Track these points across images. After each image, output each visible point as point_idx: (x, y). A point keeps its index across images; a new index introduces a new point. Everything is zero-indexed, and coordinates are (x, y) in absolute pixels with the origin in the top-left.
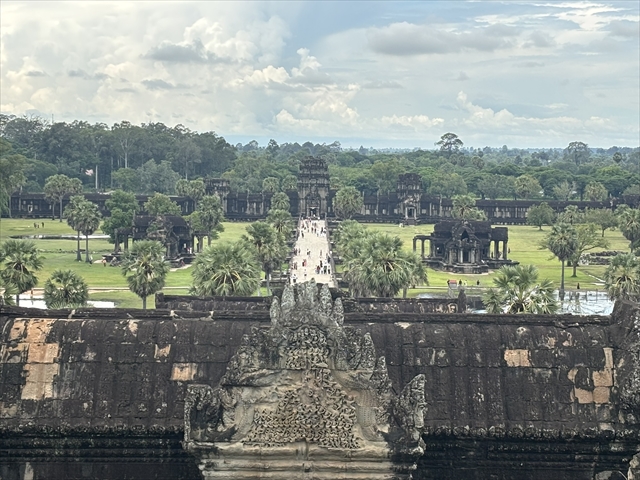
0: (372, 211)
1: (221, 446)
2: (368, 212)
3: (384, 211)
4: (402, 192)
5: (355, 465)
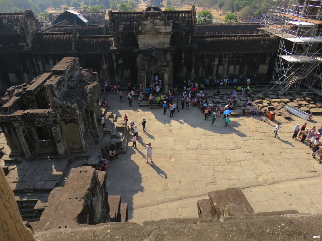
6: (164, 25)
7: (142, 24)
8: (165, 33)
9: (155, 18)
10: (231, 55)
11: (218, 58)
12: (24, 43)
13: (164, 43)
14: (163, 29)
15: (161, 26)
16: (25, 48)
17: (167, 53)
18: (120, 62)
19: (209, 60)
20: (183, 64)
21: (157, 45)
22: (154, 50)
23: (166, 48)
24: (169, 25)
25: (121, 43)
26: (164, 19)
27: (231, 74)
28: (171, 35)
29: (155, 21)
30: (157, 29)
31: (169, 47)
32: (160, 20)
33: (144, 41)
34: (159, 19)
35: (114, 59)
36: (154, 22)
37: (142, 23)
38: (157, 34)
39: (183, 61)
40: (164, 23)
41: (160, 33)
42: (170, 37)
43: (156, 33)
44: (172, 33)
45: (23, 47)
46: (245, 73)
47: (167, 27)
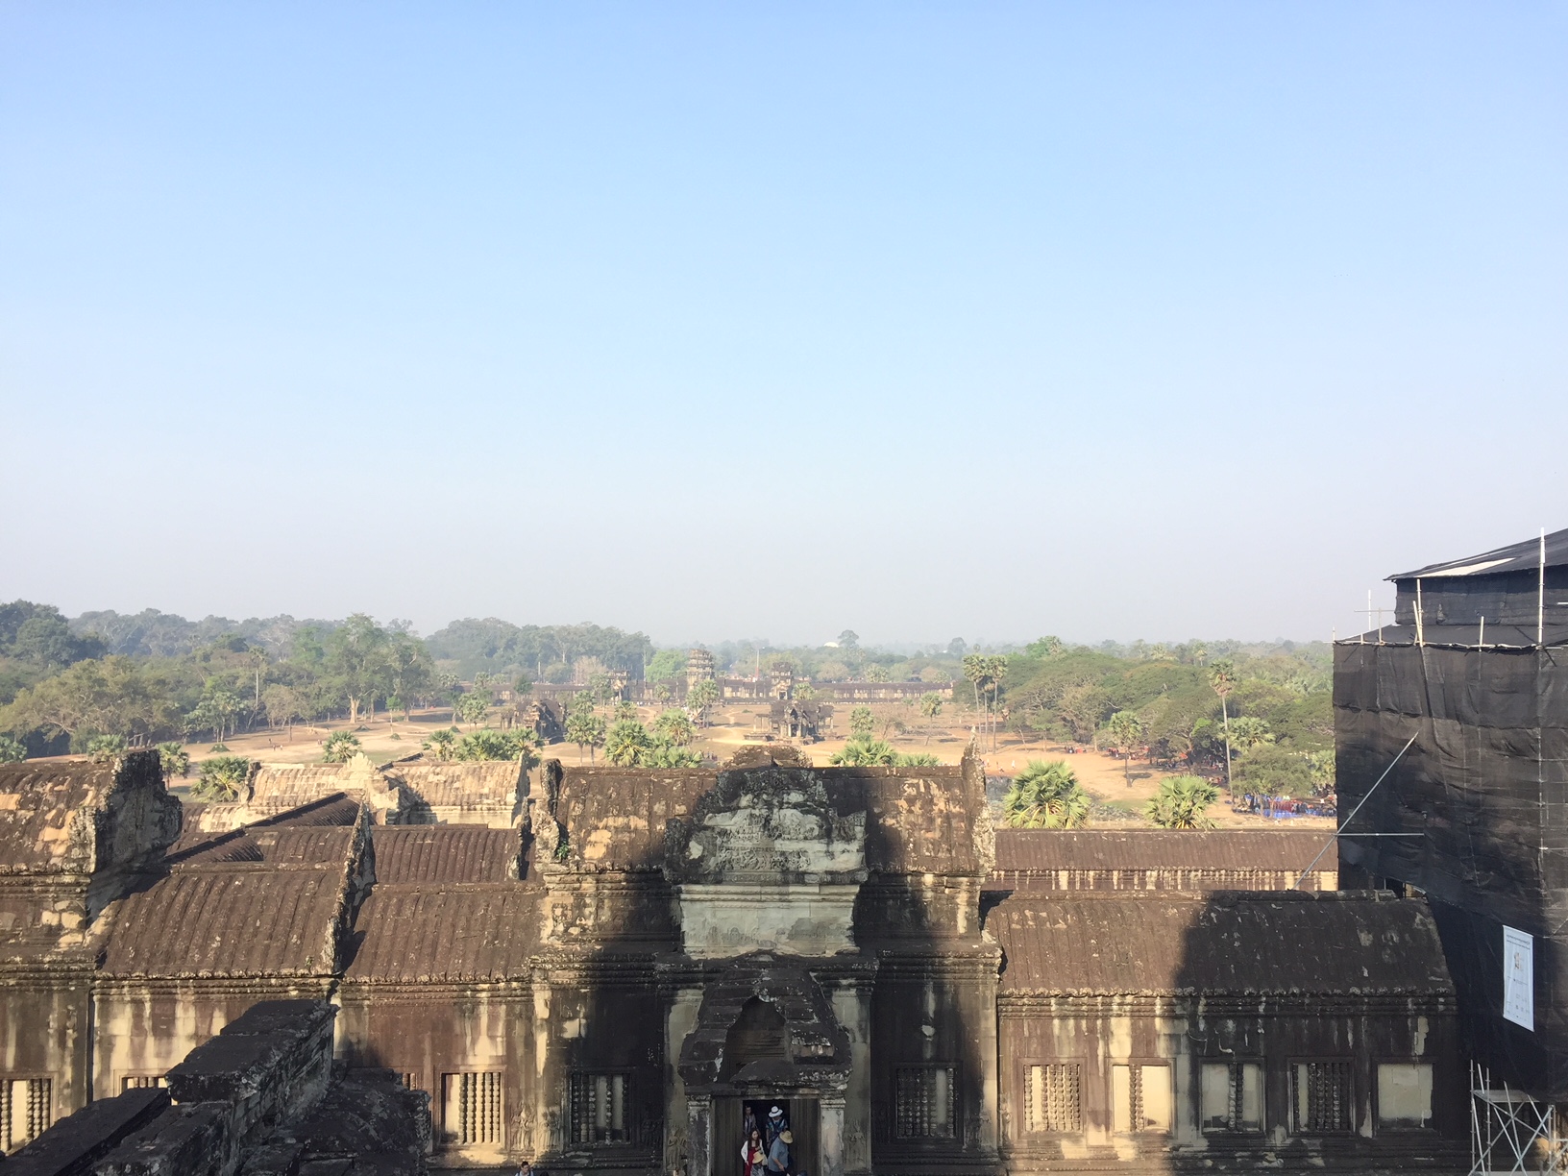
0: (751, 694)
2: (747, 695)
3: (761, 694)
4: (775, 677)
6: (819, 837)
7: (706, 828)
8: (829, 878)
9: (775, 802)
10: (1203, 1001)
11: (1126, 1022)
12: (65, 915)
13: (819, 930)
14: (817, 858)
15: (806, 838)
16: (66, 940)
17: (838, 986)
18: (574, 1029)
19: (1078, 1028)
20: (929, 1054)
21: (784, 938)
22: (765, 965)
23: (830, 953)
24: (848, 838)
25: (590, 922)
26: (821, 804)
27: (1216, 1121)
28: (856, 889)
29: (775, 816)
30: (783, 854)
31: (852, 954)
32: (801, 812)
33: (714, 916)
34: (795, 806)
35: (542, 1011)
36: (768, 820)
37: (707, 822)
38: (786, 883)
39: (928, 1030)
40: (821, 827)
41: (800, 878)
42: (854, 897)
43: (779, 877)
44: (863, 877)
46: (1304, 1117)
47: (838, 846)
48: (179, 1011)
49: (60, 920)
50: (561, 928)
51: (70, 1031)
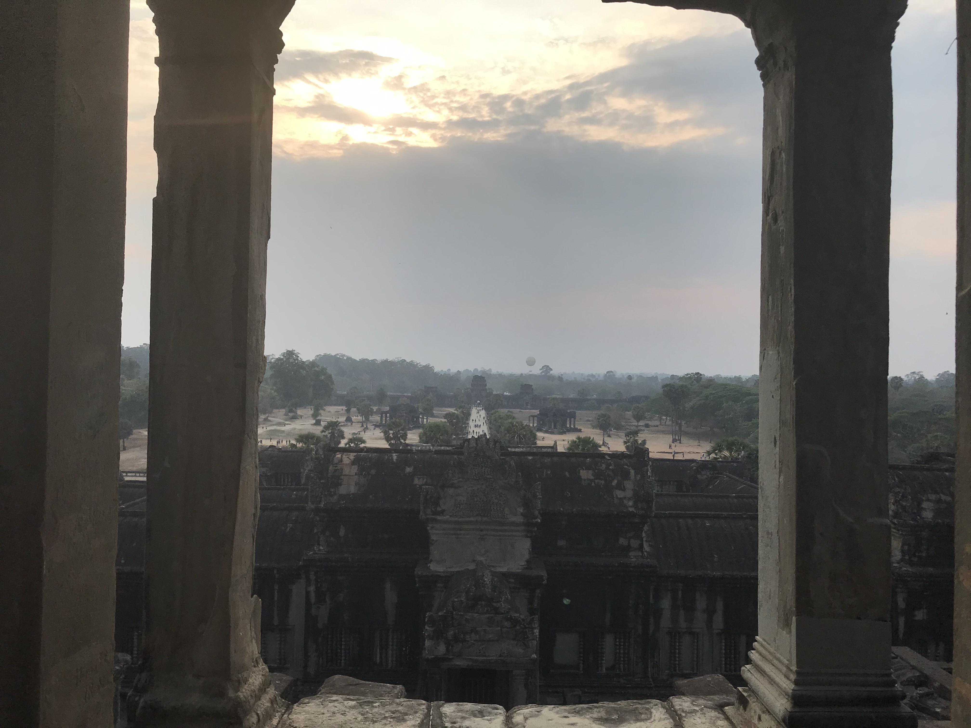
1: (439, 518)
3: (514, 403)
5: (506, 528)
12: (632, 541)
16: (632, 554)
18: (920, 615)
25: (924, 555)
35: (902, 604)
45: (628, 549)
48: (698, 596)
49: (629, 542)
50: (907, 557)
51: (641, 606)
